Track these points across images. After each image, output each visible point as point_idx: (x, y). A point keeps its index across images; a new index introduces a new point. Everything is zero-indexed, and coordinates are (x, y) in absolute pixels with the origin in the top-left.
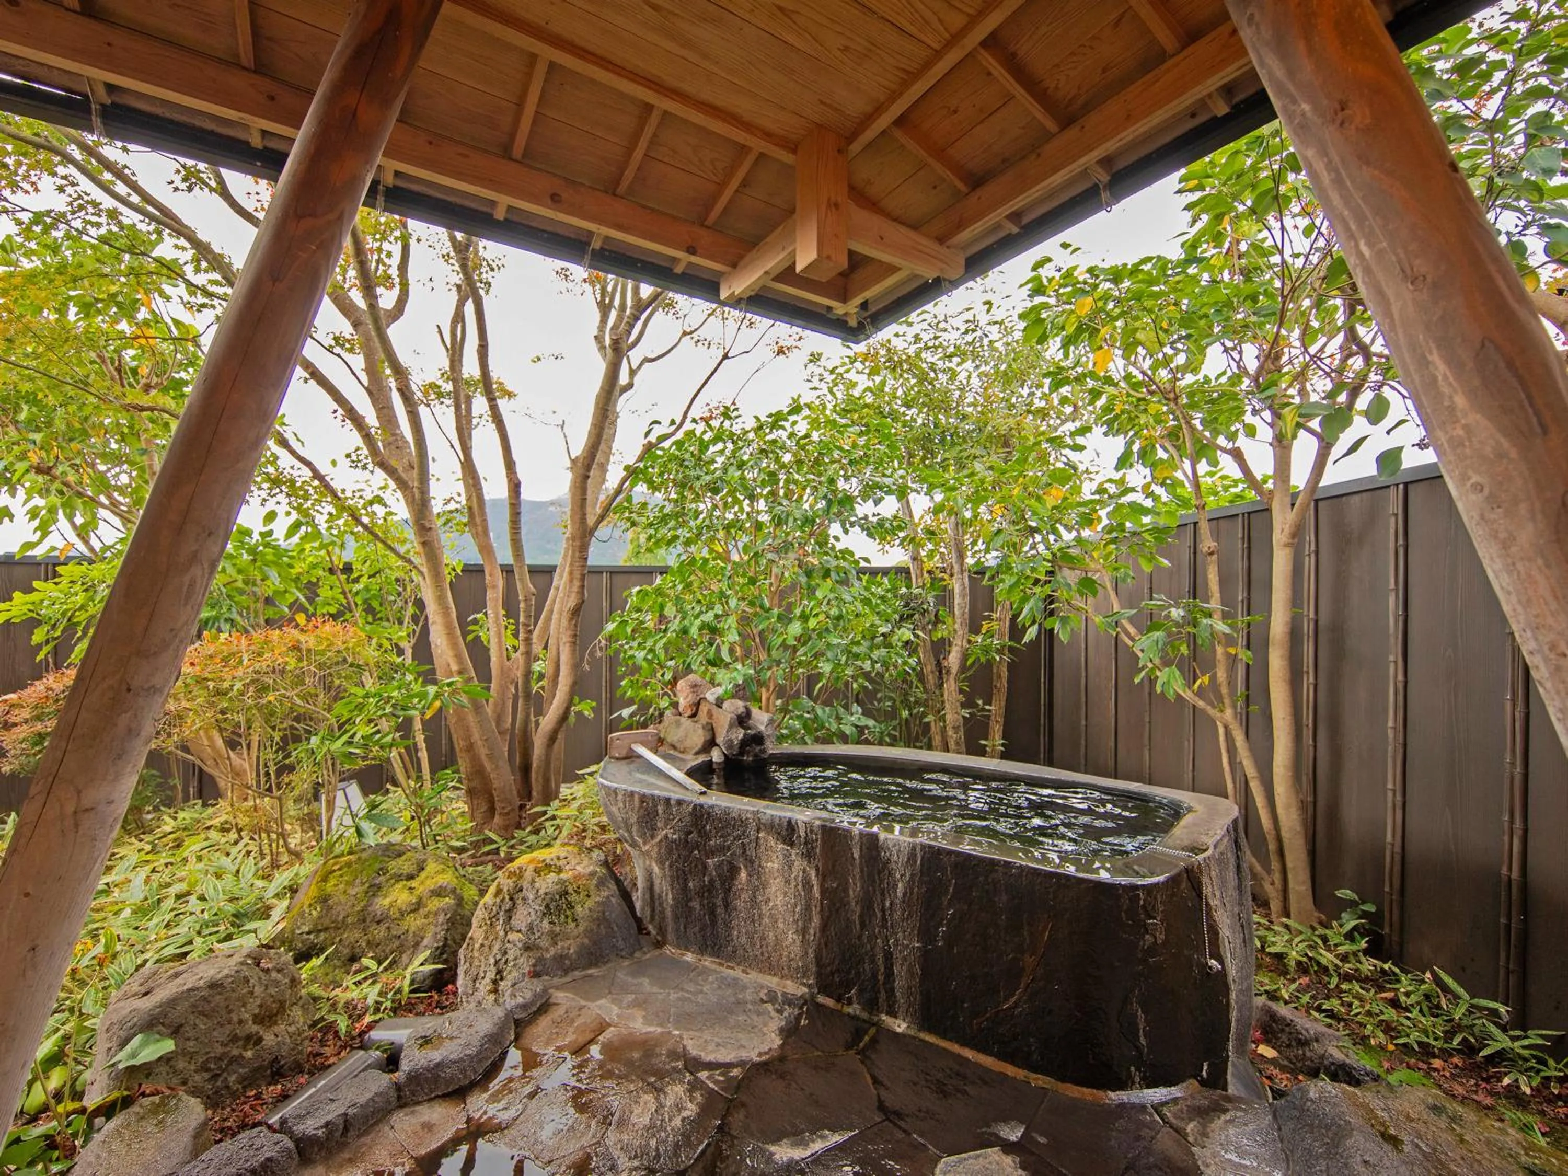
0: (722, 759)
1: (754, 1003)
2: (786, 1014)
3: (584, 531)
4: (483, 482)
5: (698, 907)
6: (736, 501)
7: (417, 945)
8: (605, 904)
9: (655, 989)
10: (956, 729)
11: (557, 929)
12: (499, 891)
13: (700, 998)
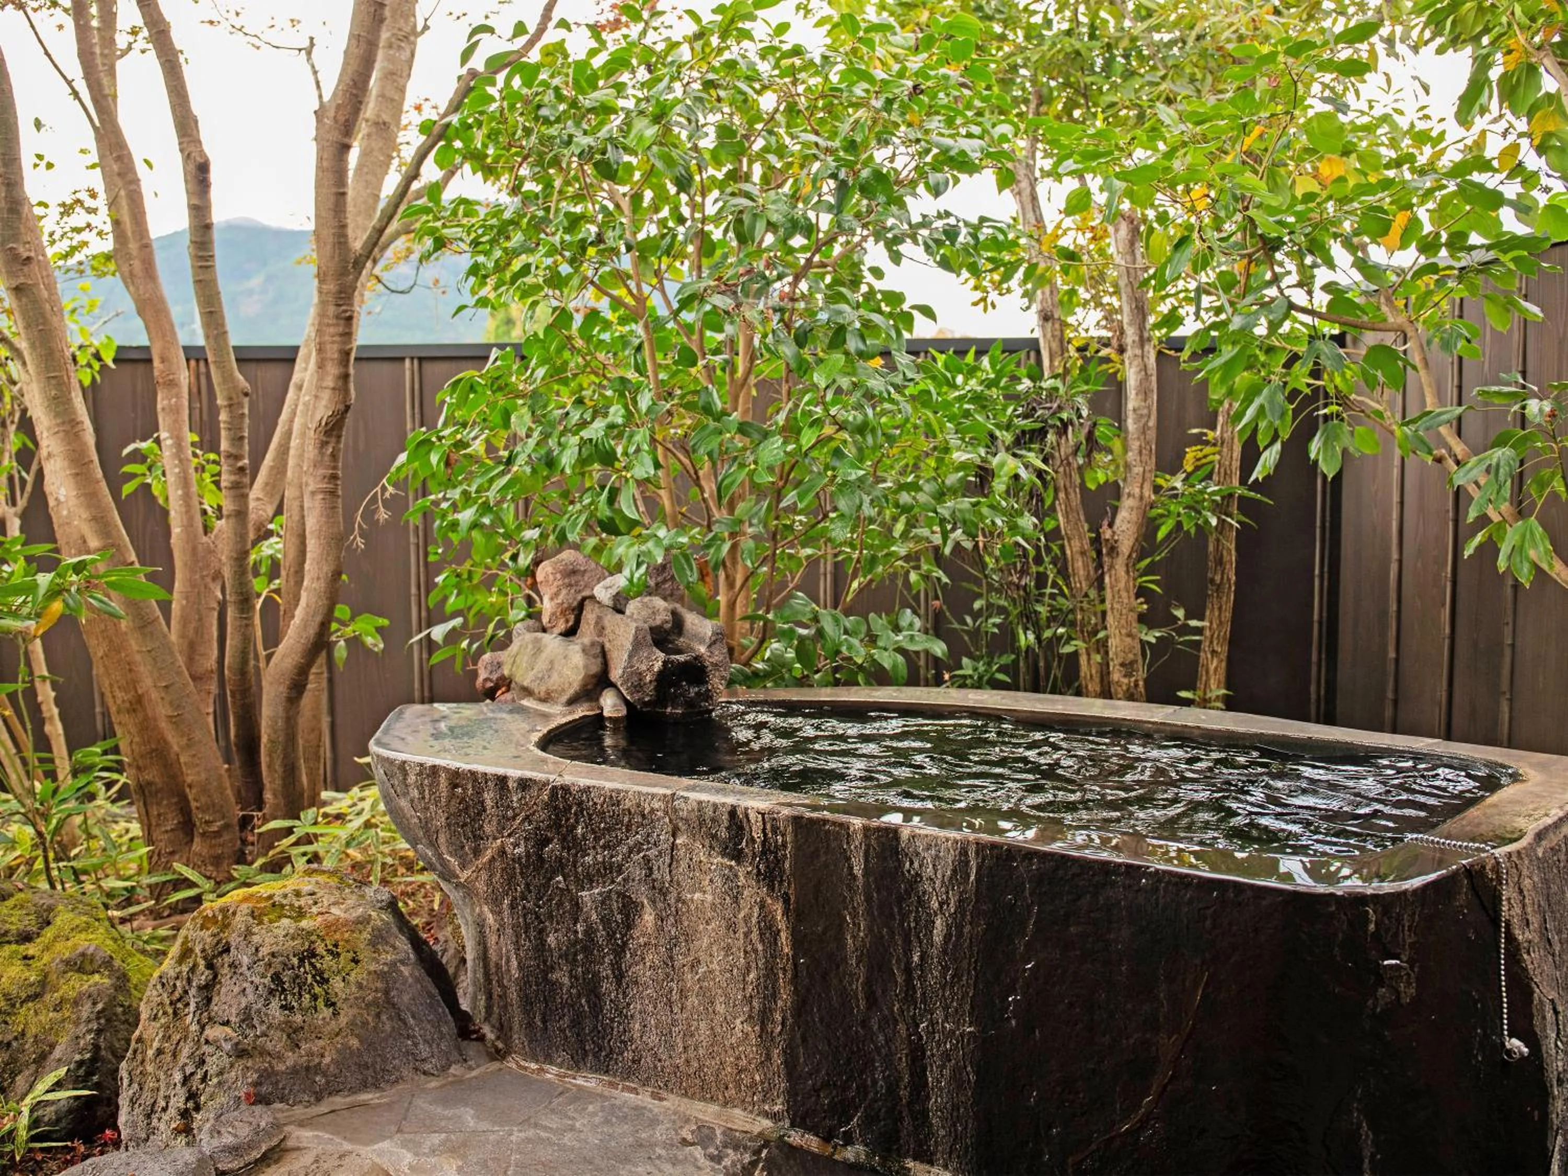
0: (623, 712)
1: (668, 1145)
2: (727, 1162)
3: (344, 261)
4: (141, 169)
5: (566, 980)
6: (661, 198)
7: (41, 1059)
8: (386, 976)
9: (484, 1126)
10: (1128, 667)
11: (298, 1018)
12: (186, 953)
13: (568, 1139)
